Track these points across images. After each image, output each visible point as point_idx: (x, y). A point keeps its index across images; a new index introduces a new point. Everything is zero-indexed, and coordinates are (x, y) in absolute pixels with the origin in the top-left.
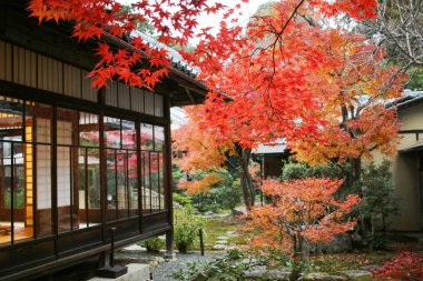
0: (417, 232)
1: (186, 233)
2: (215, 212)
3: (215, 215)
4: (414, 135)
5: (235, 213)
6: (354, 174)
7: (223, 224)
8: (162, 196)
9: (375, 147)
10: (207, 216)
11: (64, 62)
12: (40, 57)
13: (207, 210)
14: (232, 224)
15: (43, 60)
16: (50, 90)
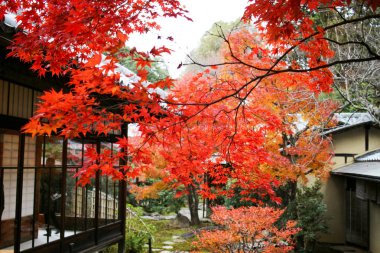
0: (342, 245)
1: (136, 241)
2: (160, 213)
3: (161, 217)
4: (343, 158)
5: (180, 217)
6: (290, 194)
7: (168, 227)
8: (116, 201)
9: (311, 171)
10: (153, 217)
11: (33, 89)
12: (12, 85)
13: (154, 211)
14: (177, 228)
15: (15, 88)
16: (20, 116)
